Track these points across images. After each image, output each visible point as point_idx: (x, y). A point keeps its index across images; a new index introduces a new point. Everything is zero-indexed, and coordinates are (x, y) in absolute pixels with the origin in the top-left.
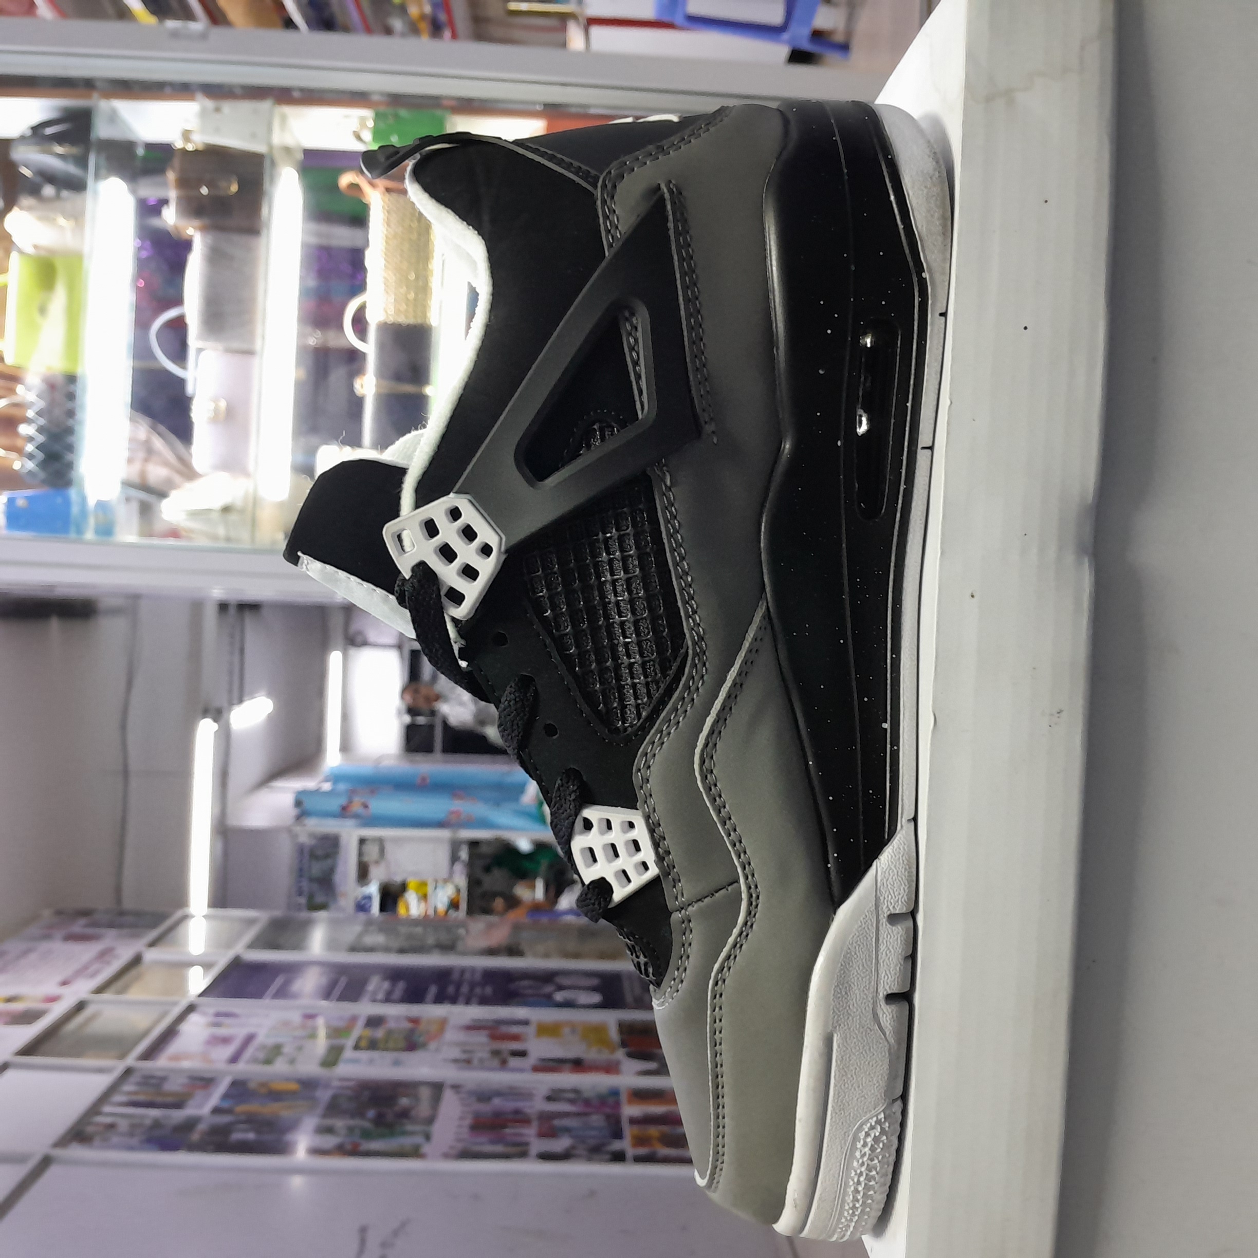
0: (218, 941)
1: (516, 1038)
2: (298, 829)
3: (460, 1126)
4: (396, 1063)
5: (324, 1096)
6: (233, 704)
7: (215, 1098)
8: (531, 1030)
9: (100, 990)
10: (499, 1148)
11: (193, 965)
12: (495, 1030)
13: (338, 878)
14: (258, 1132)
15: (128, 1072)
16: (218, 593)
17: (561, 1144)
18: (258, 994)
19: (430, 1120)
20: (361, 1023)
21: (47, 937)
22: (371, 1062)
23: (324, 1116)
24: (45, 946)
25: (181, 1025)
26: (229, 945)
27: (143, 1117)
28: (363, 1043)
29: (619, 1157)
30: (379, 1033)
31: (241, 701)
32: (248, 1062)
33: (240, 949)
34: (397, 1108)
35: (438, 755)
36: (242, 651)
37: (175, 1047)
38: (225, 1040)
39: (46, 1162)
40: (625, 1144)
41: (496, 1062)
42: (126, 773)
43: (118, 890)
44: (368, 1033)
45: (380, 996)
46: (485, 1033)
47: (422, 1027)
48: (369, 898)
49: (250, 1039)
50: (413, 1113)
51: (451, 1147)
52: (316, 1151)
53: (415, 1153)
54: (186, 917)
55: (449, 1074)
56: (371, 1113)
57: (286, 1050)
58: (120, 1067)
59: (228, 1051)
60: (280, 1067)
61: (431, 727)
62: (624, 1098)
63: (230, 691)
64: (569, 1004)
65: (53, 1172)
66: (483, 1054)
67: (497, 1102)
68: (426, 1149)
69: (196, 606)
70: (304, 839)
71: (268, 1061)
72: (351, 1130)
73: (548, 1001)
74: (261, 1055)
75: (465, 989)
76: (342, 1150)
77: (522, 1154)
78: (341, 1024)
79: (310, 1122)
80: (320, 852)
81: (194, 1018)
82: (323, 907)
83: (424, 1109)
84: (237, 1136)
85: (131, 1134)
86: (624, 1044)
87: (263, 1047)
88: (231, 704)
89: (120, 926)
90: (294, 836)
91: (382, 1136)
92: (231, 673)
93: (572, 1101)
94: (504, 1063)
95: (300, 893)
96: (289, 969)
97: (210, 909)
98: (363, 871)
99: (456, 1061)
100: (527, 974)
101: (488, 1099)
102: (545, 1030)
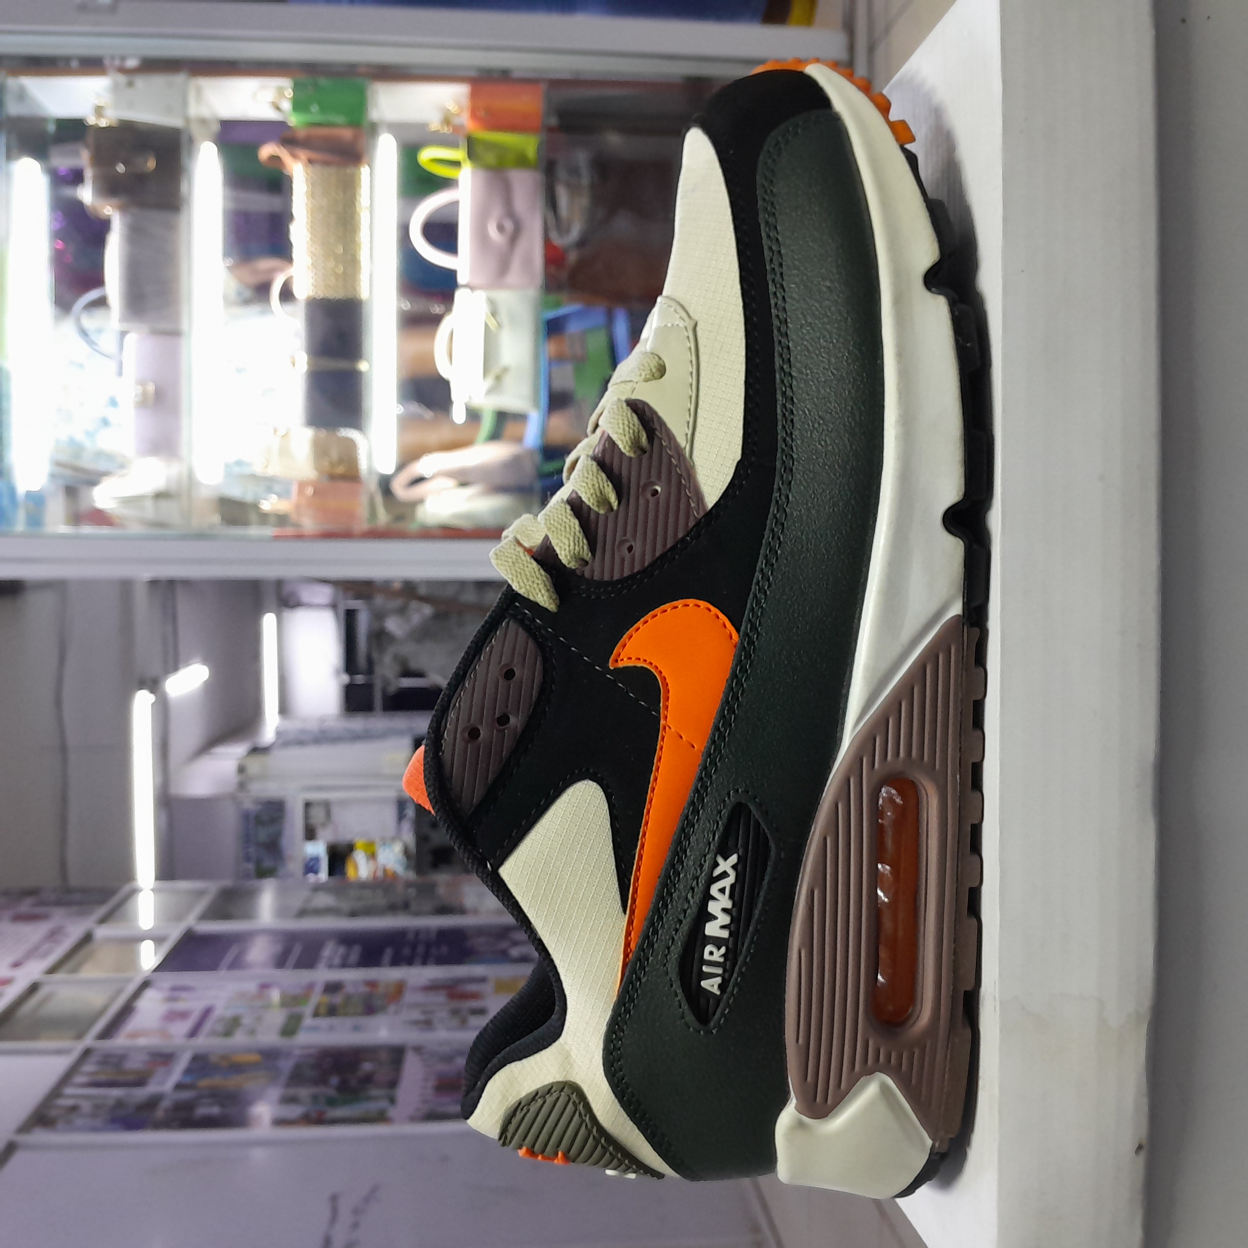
0: (168, 914)
1: (475, 996)
2: (240, 795)
3: (424, 1088)
4: (356, 1028)
5: (286, 1065)
6: (168, 673)
7: (176, 1073)
8: (487, 988)
9: (52, 970)
11: (144, 940)
12: (453, 989)
13: (285, 842)
14: (222, 1106)
15: (87, 1052)
18: (213, 966)
19: (393, 1084)
20: (319, 989)
22: (331, 1028)
23: (288, 1086)
25: (137, 1003)
26: (180, 918)
27: (105, 1097)
28: (323, 1010)
30: (338, 999)
31: (175, 670)
32: (207, 1036)
33: (191, 921)
34: (360, 1074)
35: (378, 712)
36: (174, 618)
37: (132, 1024)
38: (183, 1015)
39: (11, 1148)
41: (455, 1022)
42: (63, 749)
43: (63, 866)
44: (327, 999)
45: (337, 961)
46: (444, 993)
47: (381, 990)
48: (316, 859)
49: (208, 1011)
50: (377, 1078)
51: (417, 1110)
52: (280, 1122)
53: (381, 1118)
54: (134, 891)
55: (410, 1036)
56: (335, 1080)
57: (245, 1021)
58: (79, 1047)
59: (187, 1025)
60: (240, 1039)
61: (370, 686)
63: (165, 661)
65: (17, 1159)
66: (443, 1014)
67: (459, 1062)
68: (392, 1112)
69: (126, 587)
70: (249, 805)
71: (228, 1033)
72: (315, 1098)
73: (504, 957)
74: (220, 1028)
75: (421, 949)
76: (307, 1120)
78: (299, 992)
79: (275, 1093)
80: (266, 818)
81: (149, 993)
82: (270, 874)
83: (385, 1072)
84: (202, 1111)
85: (94, 1115)
87: (221, 1020)
88: (166, 674)
89: (68, 904)
90: (238, 803)
91: (345, 1102)
92: (165, 643)
94: (464, 1022)
95: (248, 859)
96: (241, 939)
97: (158, 882)
98: (310, 834)
99: (416, 1023)
100: (481, 931)
101: (450, 1059)
102: (503, 986)
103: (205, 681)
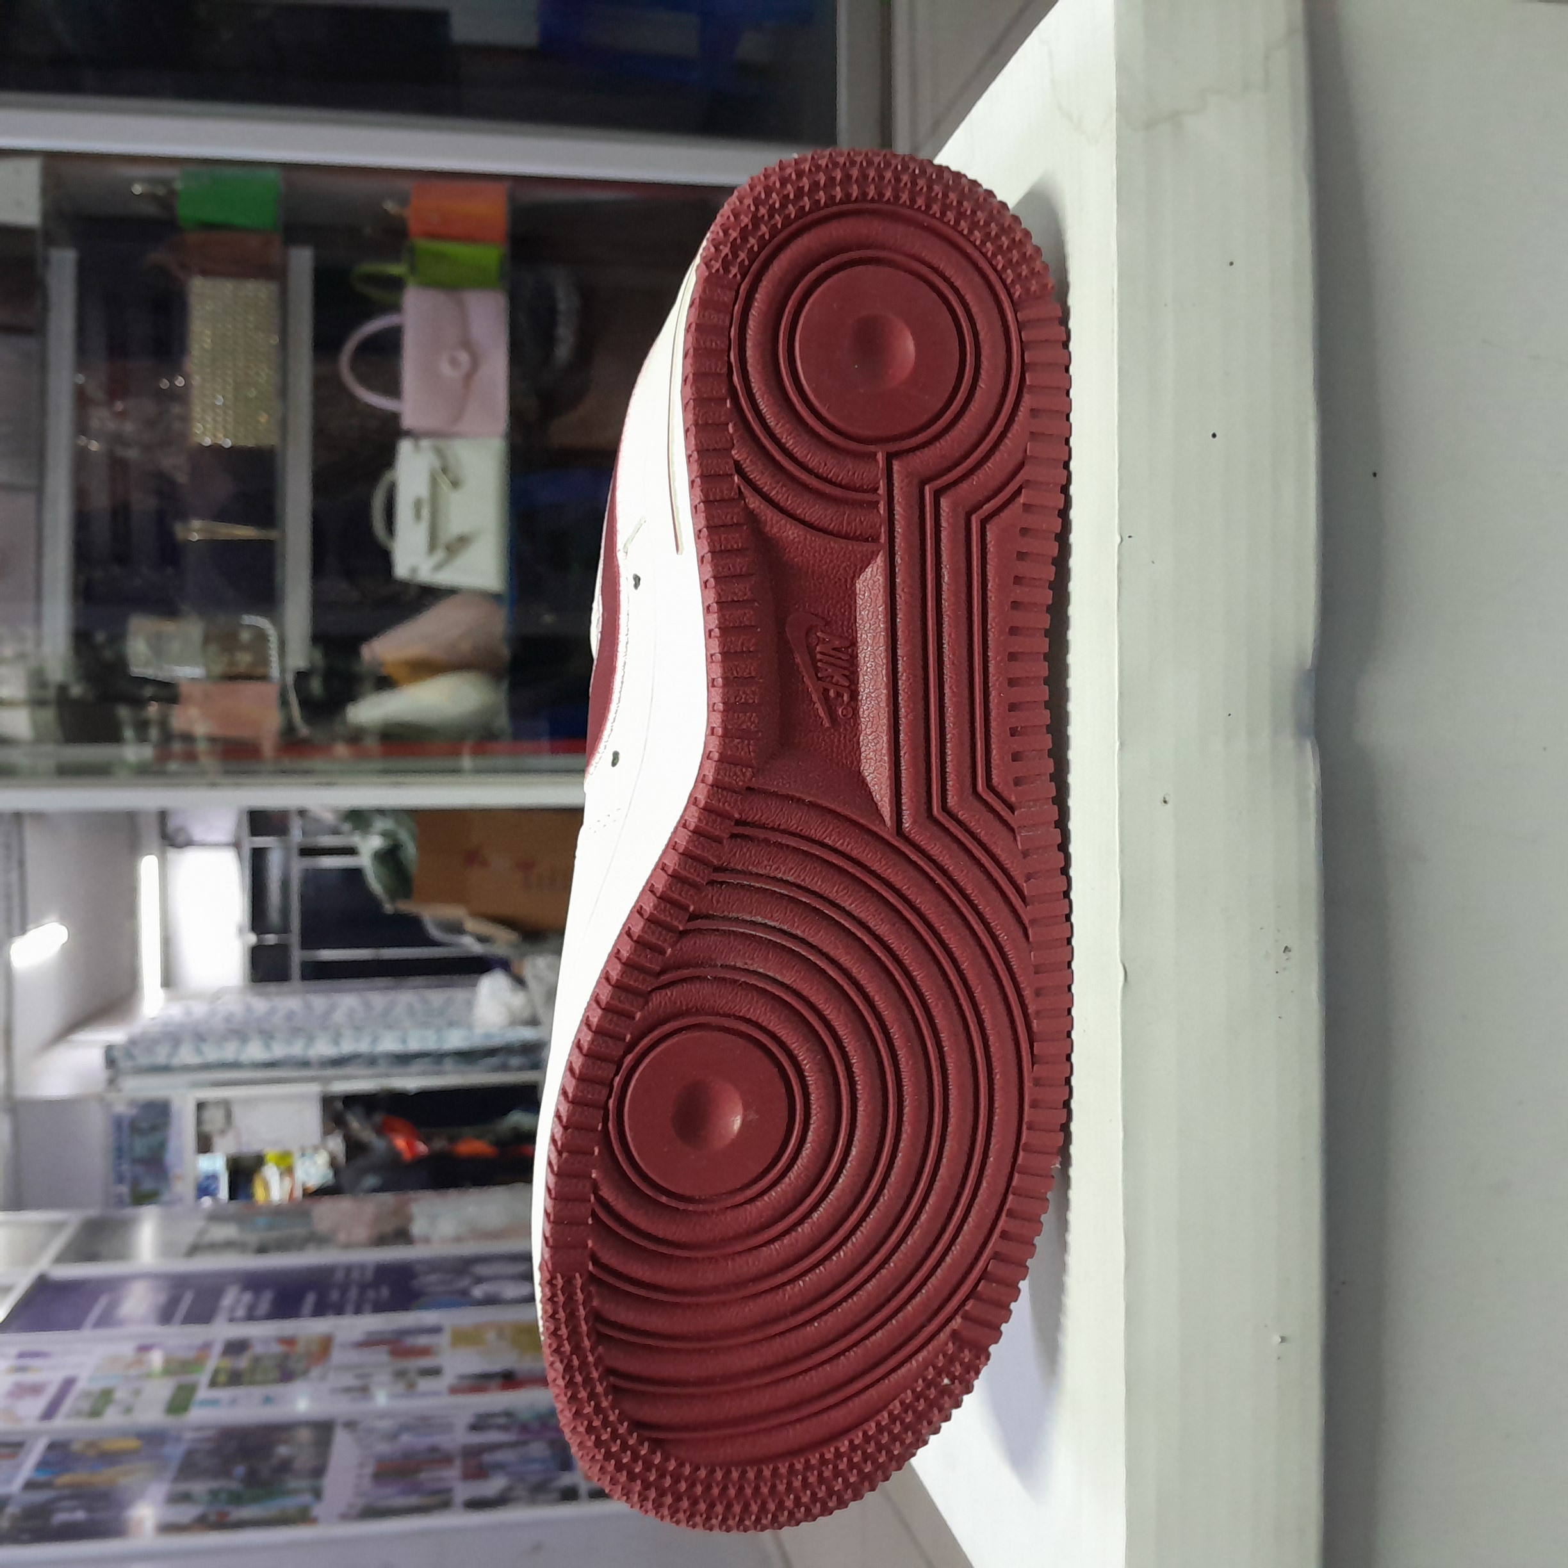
0: (16, 1256)
1: (425, 1351)
2: (112, 1096)
3: (360, 1476)
4: (268, 1400)
5: (175, 1452)
6: (14, 936)
7: (26, 1469)
8: (444, 1340)
10: (413, 1500)
12: (397, 1345)
13: (170, 1158)
14: (89, 1509)
19: (319, 1472)
20: (218, 1349)
22: (233, 1402)
23: (176, 1479)
26: (29, 1260)
28: (222, 1378)
29: (570, 1495)
30: (243, 1362)
31: (23, 931)
32: (66, 1416)
33: (45, 1264)
34: (274, 1461)
35: (296, 983)
36: (21, 863)
38: (35, 1390)
40: (577, 1477)
41: (400, 1387)
44: (228, 1363)
45: (241, 1312)
46: (385, 1348)
47: (300, 1348)
48: (213, 1177)
49: (68, 1384)
50: (297, 1465)
51: (350, 1505)
53: (303, 1517)
55: (340, 1407)
56: (240, 1470)
57: (120, 1395)
59: (40, 1403)
60: (112, 1418)
63: (9, 921)
64: (491, 1301)
66: (383, 1377)
67: (406, 1439)
68: (318, 1510)
70: (121, 1108)
71: (95, 1413)
72: (214, 1494)
73: (464, 1299)
74: (86, 1405)
75: (353, 1293)
76: (204, 1523)
77: (444, 1505)
78: (191, 1355)
79: (159, 1489)
80: (144, 1125)
82: (152, 1199)
83: (305, 1457)
84: (60, 1517)
87: (87, 1394)
88: (10, 935)
90: (107, 1106)
91: (256, 1499)
92: (8, 897)
93: (504, 1428)
94: (411, 1386)
95: (120, 1179)
96: (113, 1286)
98: (205, 1145)
99: (348, 1390)
100: (435, 1265)
101: (393, 1436)
102: (462, 1338)
103: (64, 944)
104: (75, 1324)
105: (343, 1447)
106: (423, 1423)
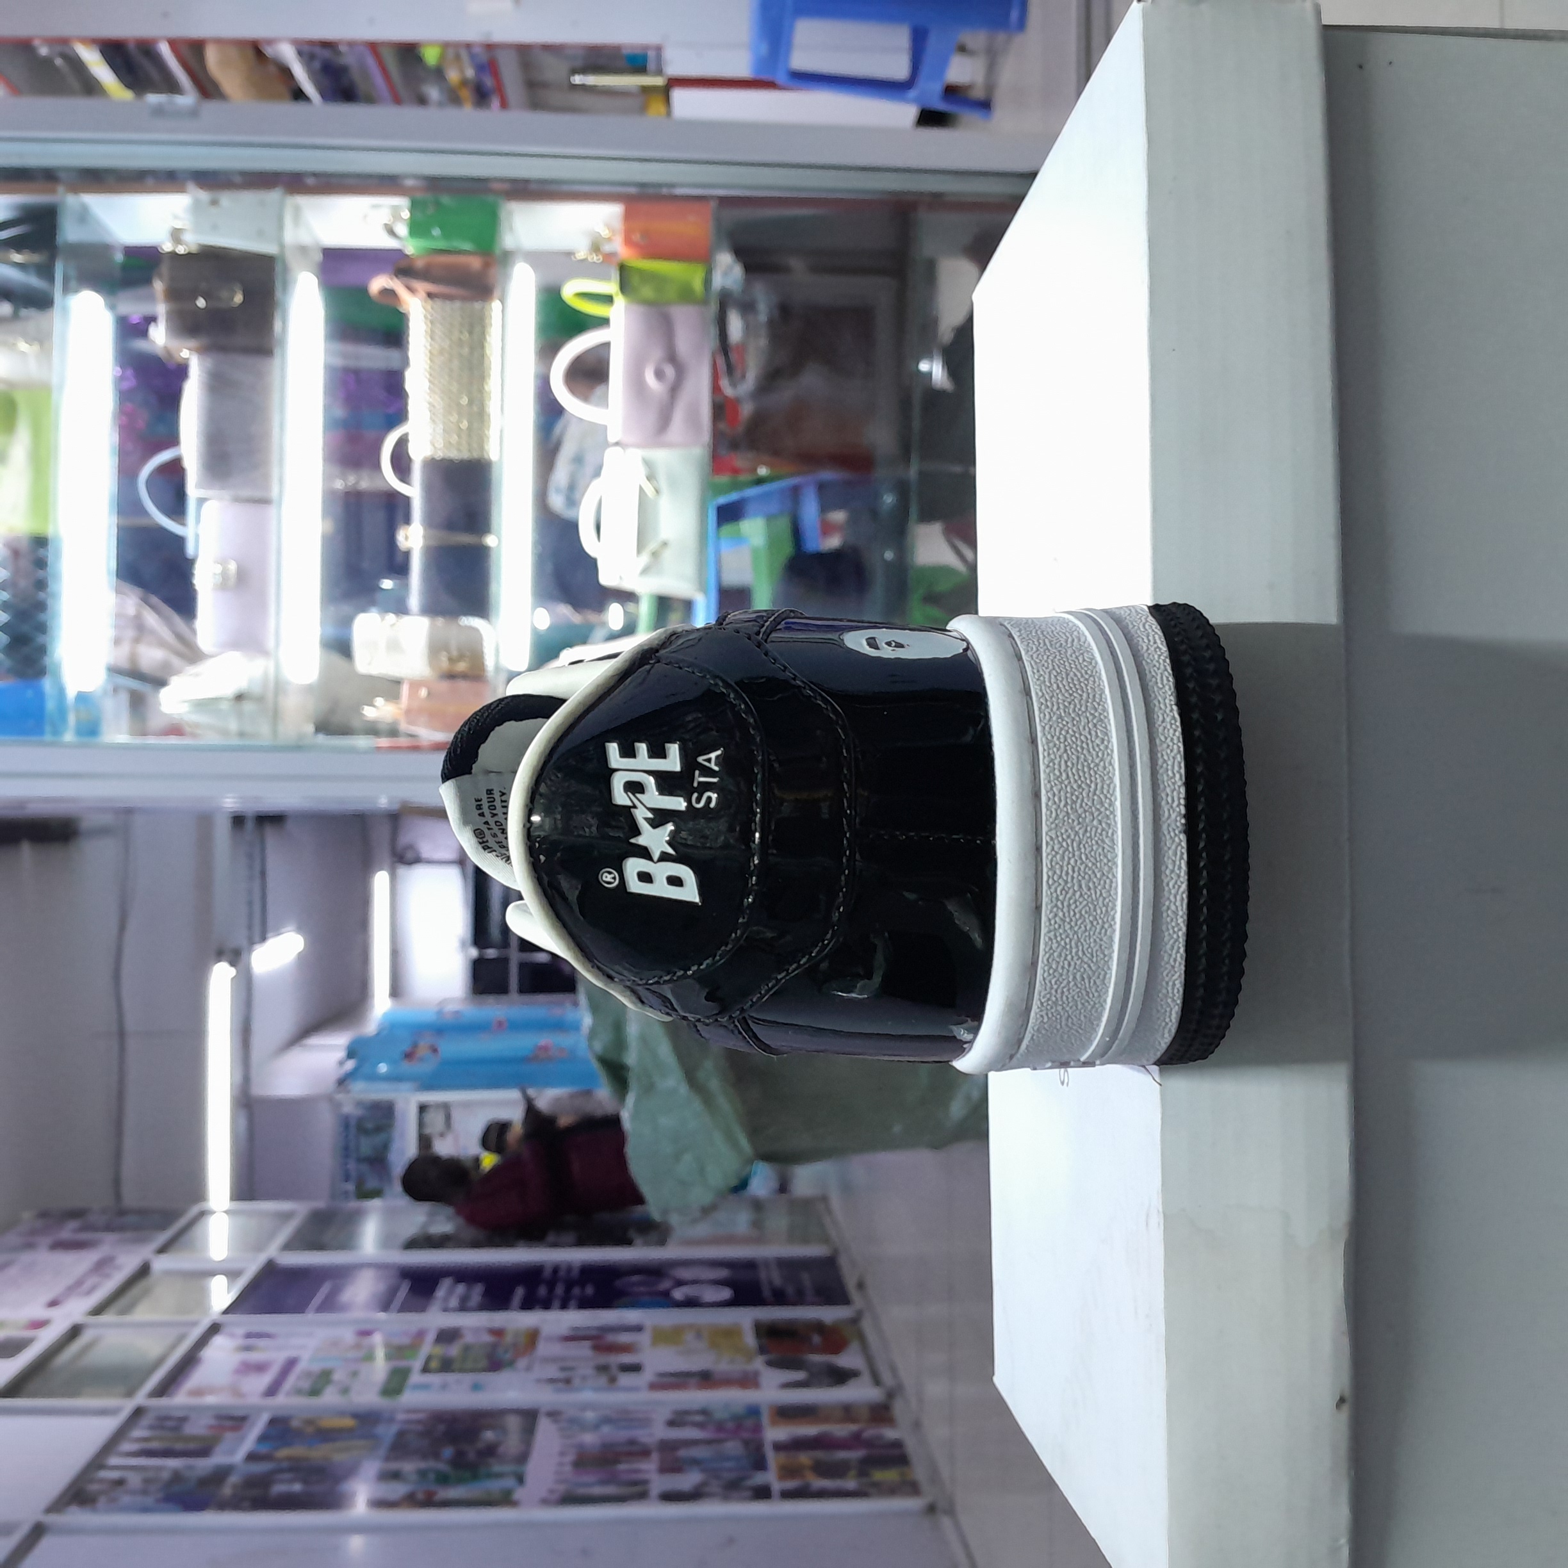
0: (246, 1242)
1: (626, 1348)
2: (340, 1097)
3: (561, 1464)
4: (476, 1387)
5: (387, 1432)
6: (255, 943)
7: (249, 1441)
8: (644, 1339)
9: (98, 1310)
10: (610, 1490)
11: (215, 1275)
12: (600, 1341)
13: (393, 1156)
14: (305, 1482)
15: (138, 1412)
16: (230, 803)
17: (688, 1480)
19: (523, 1458)
20: (431, 1337)
21: (29, 1246)
22: (444, 1387)
23: (387, 1459)
24: (26, 1257)
25: (202, 1353)
26: (259, 1248)
27: (159, 1469)
28: (434, 1364)
29: (762, 1493)
30: (454, 1350)
31: (263, 939)
32: (288, 1394)
33: (273, 1251)
34: (480, 1445)
35: (514, 995)
36: (263, 874)
37: (197, 1378)
38: (260, 1368)
39: (38, 1531)
40: (770, 1477)
41: (603, 1380)
42: (122, 1034)
43: (117, 1182)
44: (439, 1350)
45: (454, 1302)
46: (587, 1343)
47: (509, 1339)
49: (291, 1363)
50: (501, 1450)
51: (551, 1491)
52: (379, 1504)
53: (505, 1500)
54: (203, 1214)
55: (545, 1398)
56: (448, 1452)
57: (337, 1376)
58: (129, 1406)
59: (264, 1380)
60: (330, 1397)
61: (503, 962)
62: (765, 1419)
63: (250, 927)
64: (691, 1303)
65: (46, 1543)
66: (589, 1371)
67: (607, 1431)
68: (519, 1494)
69: (204, 820)
70: (348, 1109)
71: (315, 1392)
72: (422, 1474)
73: (665, 1300)
74: (306, 1385)
75: (560, 1290)
76: (412, 1501)
77: (642, 1496)
78: (406, 1341)
79: (371, 1467)
80: (369, 1125)
81: (218, 1341)
82: (376, 1193)
83: (512, 1443)
84: (279, 1488)
85: (145, 1492)
86: (762, 1350)
87: (308, 1374)
88: (252, 943)
89: (121, 1229)
90: (336, 1105)
91: (460, 1481)
92: (250, 904)
93: (701, 1426)
94: (613, 1380)
95: (346, 1177)
96: (336, 1275)
97: (235, 1202)
99: (552, 1381)
100: (636, 1268)
101: (596, 1427)
102: (663, 1337)
103: (300, 953)
104: (300, 1308)
105: (547, 1436)
106: (622, 1417)
